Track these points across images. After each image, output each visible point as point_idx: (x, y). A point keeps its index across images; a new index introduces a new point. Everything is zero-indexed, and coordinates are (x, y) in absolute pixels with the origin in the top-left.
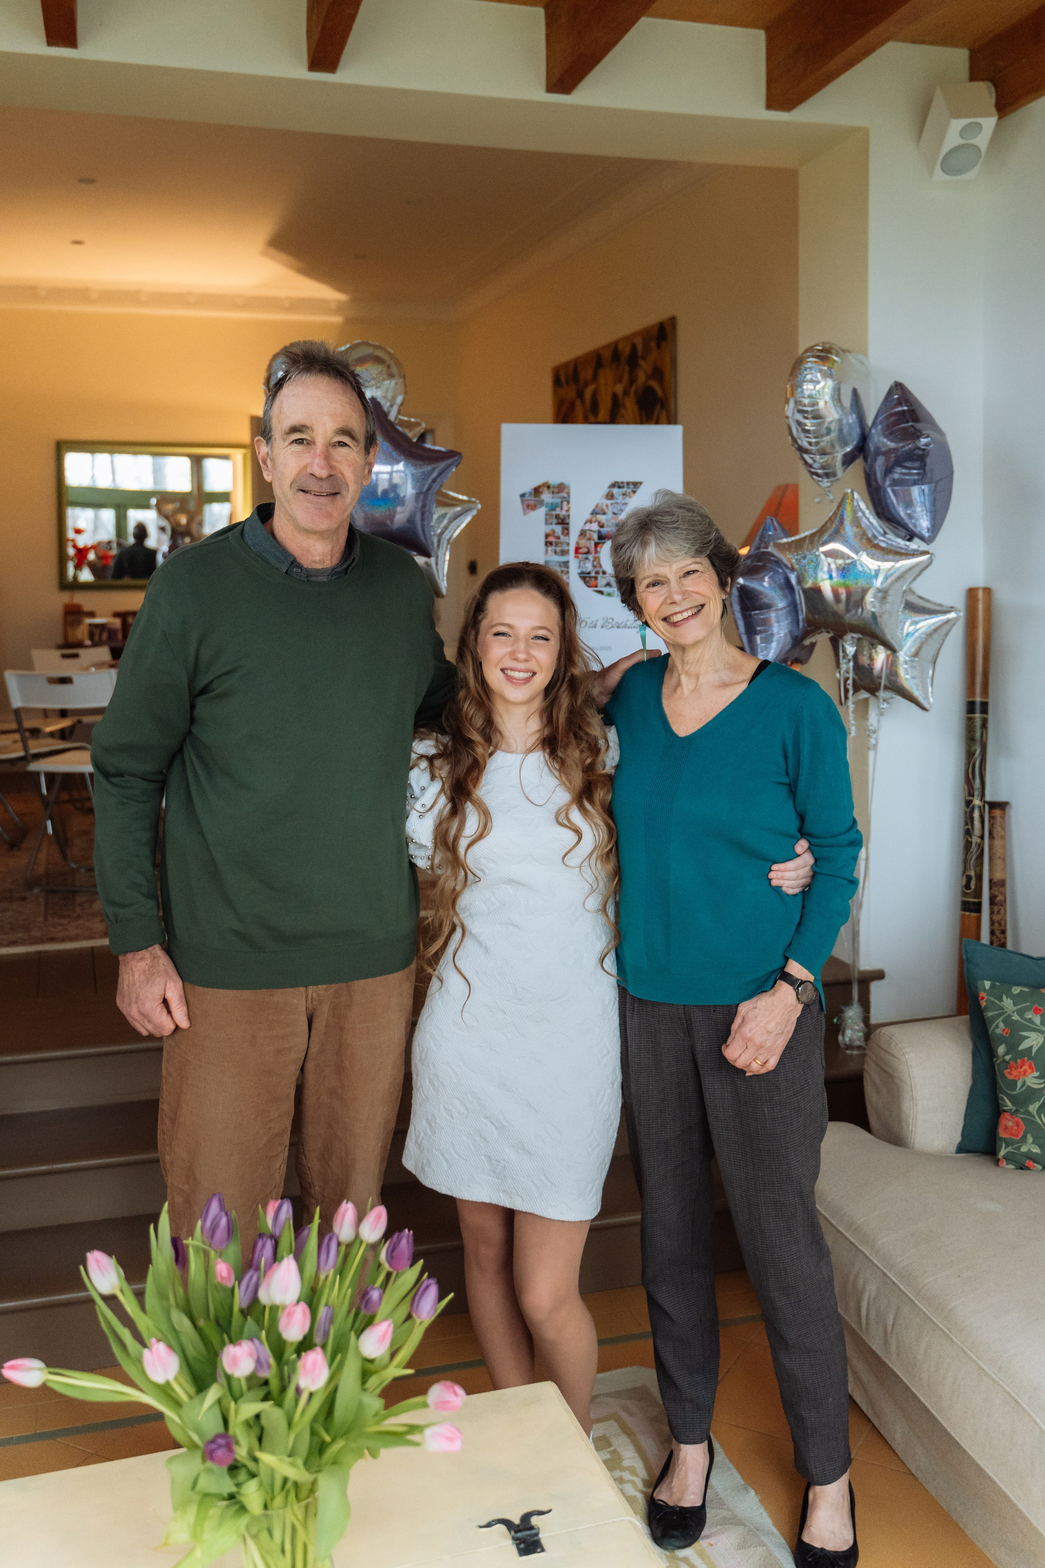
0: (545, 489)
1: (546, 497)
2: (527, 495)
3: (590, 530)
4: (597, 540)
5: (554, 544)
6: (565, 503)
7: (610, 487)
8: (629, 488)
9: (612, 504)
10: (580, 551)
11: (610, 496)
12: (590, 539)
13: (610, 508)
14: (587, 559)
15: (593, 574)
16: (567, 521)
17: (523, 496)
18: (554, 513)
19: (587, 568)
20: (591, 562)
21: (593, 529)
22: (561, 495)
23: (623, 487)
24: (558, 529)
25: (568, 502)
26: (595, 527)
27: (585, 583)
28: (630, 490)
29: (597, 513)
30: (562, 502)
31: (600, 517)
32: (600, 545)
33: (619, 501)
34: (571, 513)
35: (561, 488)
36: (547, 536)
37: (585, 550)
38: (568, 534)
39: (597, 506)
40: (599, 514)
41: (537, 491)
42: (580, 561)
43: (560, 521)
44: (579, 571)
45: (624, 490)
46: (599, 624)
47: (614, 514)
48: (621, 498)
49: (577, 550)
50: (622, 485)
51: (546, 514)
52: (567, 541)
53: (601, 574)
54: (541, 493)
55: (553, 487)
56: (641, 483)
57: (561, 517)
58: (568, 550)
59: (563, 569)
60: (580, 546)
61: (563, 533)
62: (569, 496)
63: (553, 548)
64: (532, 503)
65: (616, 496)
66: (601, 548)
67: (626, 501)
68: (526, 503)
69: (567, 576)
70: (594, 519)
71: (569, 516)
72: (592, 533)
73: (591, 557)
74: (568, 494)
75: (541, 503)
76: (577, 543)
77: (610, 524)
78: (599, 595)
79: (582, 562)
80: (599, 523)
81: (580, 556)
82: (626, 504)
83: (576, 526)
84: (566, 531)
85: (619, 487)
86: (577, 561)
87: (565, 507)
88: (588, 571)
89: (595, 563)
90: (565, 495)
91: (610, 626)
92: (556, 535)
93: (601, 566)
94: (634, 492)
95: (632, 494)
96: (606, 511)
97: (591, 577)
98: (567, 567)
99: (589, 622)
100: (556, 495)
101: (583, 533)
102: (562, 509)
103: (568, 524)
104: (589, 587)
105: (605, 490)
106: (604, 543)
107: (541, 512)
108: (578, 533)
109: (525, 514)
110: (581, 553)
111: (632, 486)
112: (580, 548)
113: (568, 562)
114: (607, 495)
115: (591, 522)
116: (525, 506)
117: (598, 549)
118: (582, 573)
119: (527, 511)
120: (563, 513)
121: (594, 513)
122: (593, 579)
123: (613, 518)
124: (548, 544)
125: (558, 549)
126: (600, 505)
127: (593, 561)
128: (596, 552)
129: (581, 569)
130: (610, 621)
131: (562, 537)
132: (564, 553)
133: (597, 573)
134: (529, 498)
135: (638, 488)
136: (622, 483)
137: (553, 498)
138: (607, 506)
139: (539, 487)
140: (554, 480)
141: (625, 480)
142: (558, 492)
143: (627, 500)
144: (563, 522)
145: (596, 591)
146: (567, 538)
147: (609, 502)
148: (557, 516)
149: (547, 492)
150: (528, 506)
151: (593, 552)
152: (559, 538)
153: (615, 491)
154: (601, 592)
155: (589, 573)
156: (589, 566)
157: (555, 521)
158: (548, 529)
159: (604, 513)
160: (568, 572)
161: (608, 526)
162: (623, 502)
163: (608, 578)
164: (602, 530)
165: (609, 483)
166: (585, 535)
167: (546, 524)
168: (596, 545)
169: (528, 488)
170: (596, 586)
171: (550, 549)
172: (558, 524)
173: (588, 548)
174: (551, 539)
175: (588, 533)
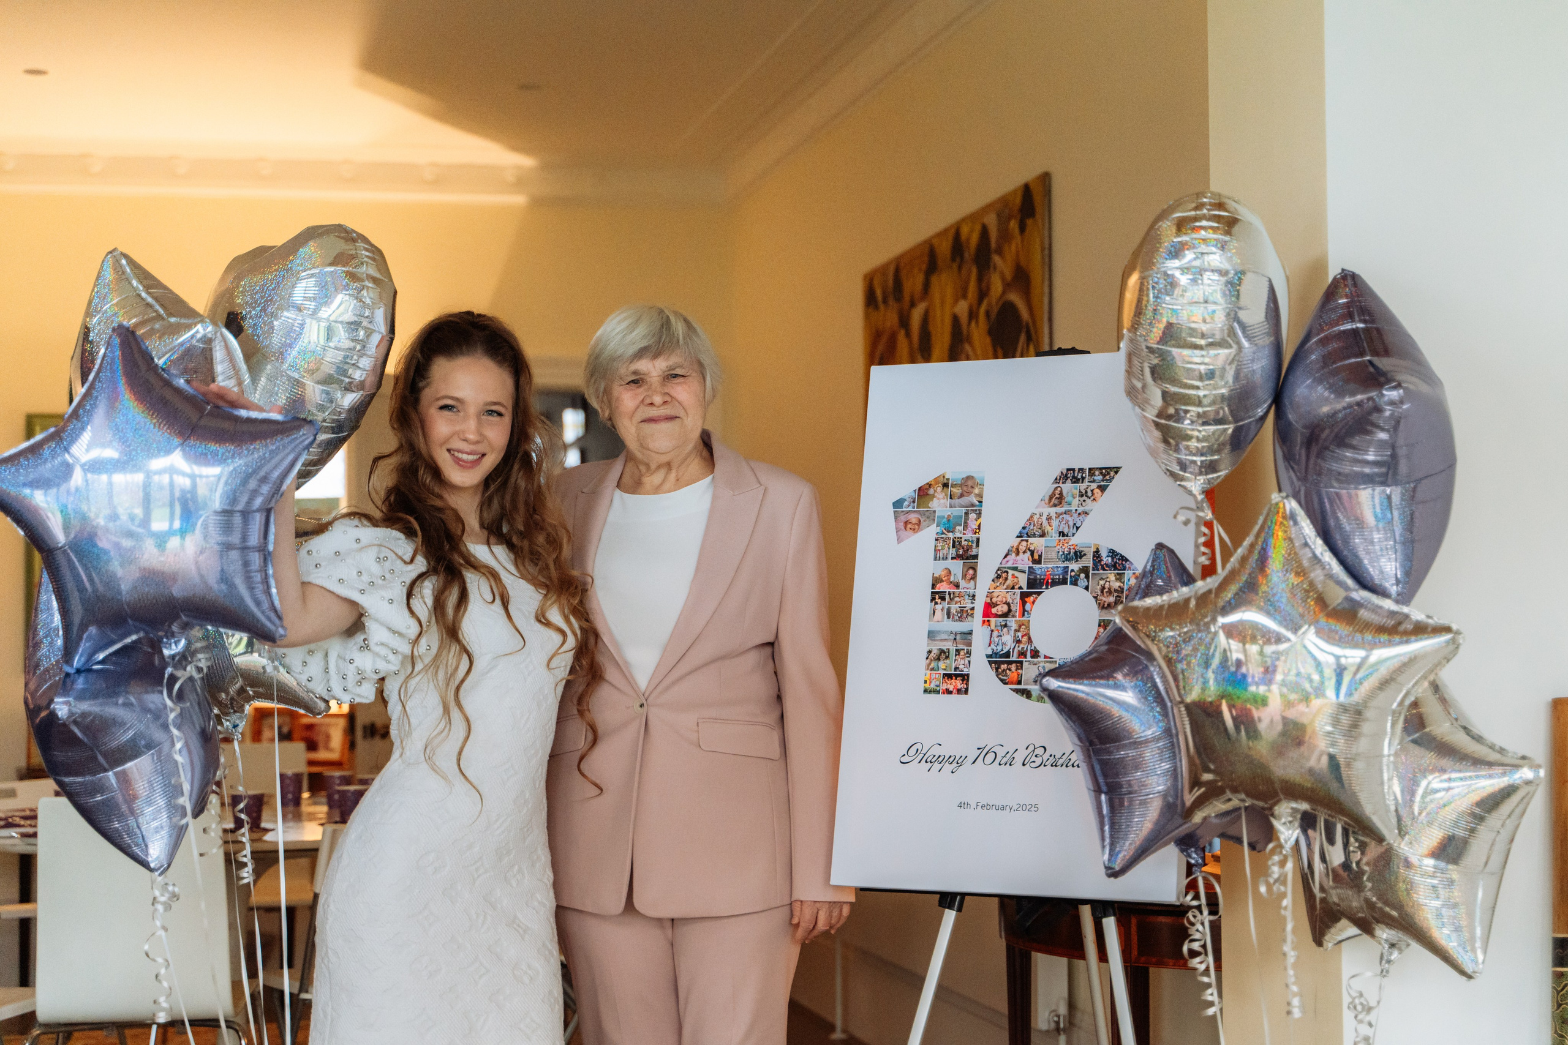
0: (939, 489)
1: (940, 504)
2: (906, 503)
3: (1016, 569)
4: (1025, 590)
5: (947, 597)
6: (973, 516)
7: (1056, 481)
8: (1094, 481)
9: (1058, 515)
10: (994, 610)
11: (1057, 499)
12: (1013, 588)
13: (1055, 523)
14: (1005, 626)
15: (1014, 658)
16: (974, 553)
17: (898, 504)
18: (951, 535)
19: (1003, 644)
20: (1012, 633)
21: (1020, 567)
22: (965, 500)
23: (1083, 478)
24: (957, 567)
25: (979, 515)
26: (1024, 561)
27: (997, 676)
28: (1094, 486)
29: (1029, 536)
30: (967, 514)
31: (1037, 543)
32: (1032, 598)
33: (1073, 509)
34: (982, 535)
35: (969, 484)
36: (936, 581)
37: (1002, 609)
38: (974, 578)
39: (1031, 517)
40: (1034, 535)
41: (923, 493)
42: (992, 631)
43: (961, 552)
44: (990, 652)
45: (1082, 486)
46: (1019, 758)
47: (1062, 534)
48: (1076, 502)
49: (989, 606)
50: (1079, 477)
51: (937, 540)
52: (971, 591)
53: (1029, 658)
54: (933, 496)
55: (953, 486)
56: (1117, 470)
57: (964, 543)
58: (973, 609)
59: (960, 647)
60: (994, 600)
61: (964, 576)
62: (981, 502)
63: (945, 605)
64: (913, 518)
65: (1068, 499)
66: (1033, 602)
67: (1087, 508)
68: (903, 518)
69: (967, 659)
70: (1022, 548)
71: (978, 539)
72: (1017, 574)
73: (1012, 622)
74: (980, 496)
75: (931, 516)
76: (990, 594)
77: (1054, 555)
78: (1023, 699)
79: (995, 634)
80: (1032, 553)
81: (993, 620)
82: (1086, 513)
83: (989, 562)
84: (971, 572)
85: (1075, 480)
86: (986, 630)
87: (973, 525)
88: (1005, 651)
89: (1020, 634)
90: (975, 501)
91: (1038, 761)
92: (952, 579)
93: (1030, 640)
94: (1103, 489)
95: (1097, 491)
96: (1048, 528)
97: (1011, 662)
98: (970, 645)
99: (1001, 752)
100: (957, 501)
101: (1000, 575)
102: (965, 527)
103: (976, 557)
104: (1004, 682)
105: (1048, 487)
106: (1039, 594)
107: (930, 532)
108: (994, 576)
109: (899, 540)
110: (996, 616)
111: (1099, 478)
112: (996, 605)
113: (970, 633)
114: (1051, 498)
115: (1018, 554)
116: (901, 525)
117: (1028, 606)
118: (994, 654)
119: (903, 533)
120: (969, 535)
121: (1024, 534)
122: (1013, 667)
123: (1060, 541)
124: (937, 596)
125: (954, 608)
126: (1035, 518)
127: (1016, 631)
128: (1024, 612)
129: (993, 646)
130: (1040, 751)
131: (962, 584)
132: (964, 614)
133: (1023, 654)
134: (910, 509)
135: (1110, 481)
136: (1081, 470)
137: (951, 507)
138: (1049, 519)
139: (930, 485)
140: (955, 473)
141: (1086, 467)
142: (962, 496)
143: (1089, 505)
144: (967, 555)
145: (1017, 691)
146: (972, 582)
147: (1053, 511)
148: (956, 543)
149: (941, 496)
150: (906, 523)
151: (1017, 614)
152: (957, 586)
153: (1067, 487)
154: (1027, 694)
155: (1007, 655)
156: (1007, 641)
157: (952, 552)
158: (939, 568)
159: (1043, 535)
160: (969, 653)
161: (1047, 561)
162: (1080, 509)
163: (1042, 664)
164: (1036, 566)
165: (1057, 474)
166: (1006, 579)
167: (935, 559)
168: (1024, 596)
169: (907, 490)
170: (1019, 683)
171: (939, 607)
172: (958, 557)
173: (1008, 605)
174: (943, 587)
175: (1011, 572)
